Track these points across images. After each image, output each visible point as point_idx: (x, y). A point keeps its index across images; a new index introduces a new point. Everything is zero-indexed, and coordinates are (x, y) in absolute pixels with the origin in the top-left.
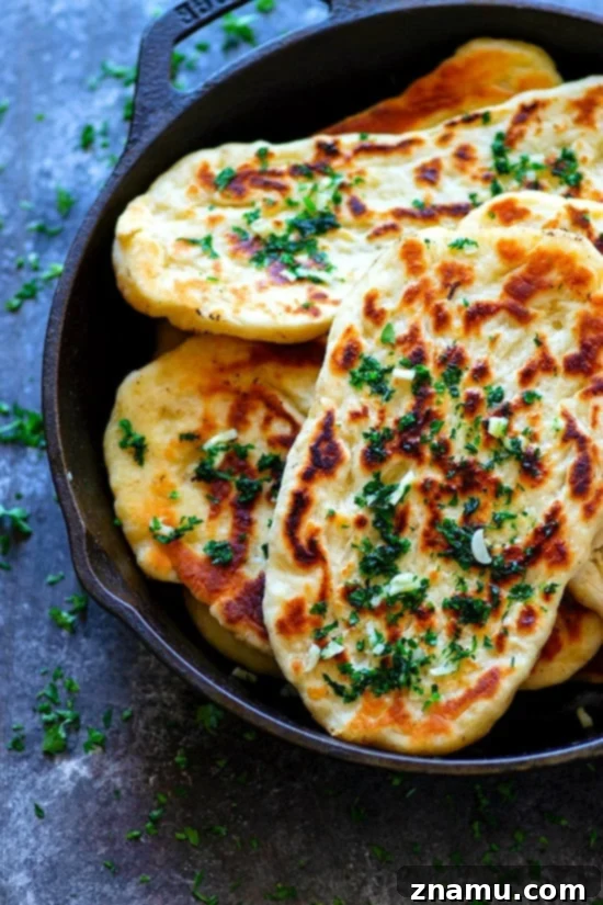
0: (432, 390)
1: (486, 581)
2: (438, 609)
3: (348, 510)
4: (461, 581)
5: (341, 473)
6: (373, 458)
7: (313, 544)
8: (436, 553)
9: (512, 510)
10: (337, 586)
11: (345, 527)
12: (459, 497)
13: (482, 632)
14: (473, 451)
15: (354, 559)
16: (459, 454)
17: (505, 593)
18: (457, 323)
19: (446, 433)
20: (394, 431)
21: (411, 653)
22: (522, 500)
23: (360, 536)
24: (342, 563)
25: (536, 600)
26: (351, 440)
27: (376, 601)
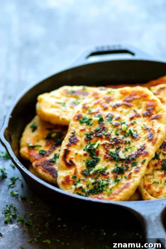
0: (104, 122)
1: (124, 164)
2: (110, 173)
3: (82, 152)
4: (117, 165)
5: (79, 144)
6: (88, 139)
7: (71, 161)
8: (108, 160)
9: (131, 146)
10: (79, 171)
11: (81, 156)
12: (114, 146)
13: (124, 175)
14: (117, 135)
15: (84, 164)
16: (113, 136)
17: (130, 165)
18: (110, 108)
19: (109, 132)
20: (94, 133)
21: (103, 182)
22: (133, 144)
23: (85, 158)
24: (80, 165)
25: (139, 165)
26: (81, 137)
27: (91, 173)
